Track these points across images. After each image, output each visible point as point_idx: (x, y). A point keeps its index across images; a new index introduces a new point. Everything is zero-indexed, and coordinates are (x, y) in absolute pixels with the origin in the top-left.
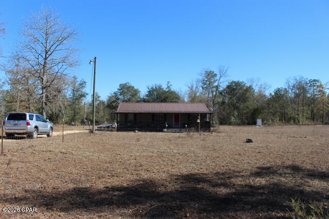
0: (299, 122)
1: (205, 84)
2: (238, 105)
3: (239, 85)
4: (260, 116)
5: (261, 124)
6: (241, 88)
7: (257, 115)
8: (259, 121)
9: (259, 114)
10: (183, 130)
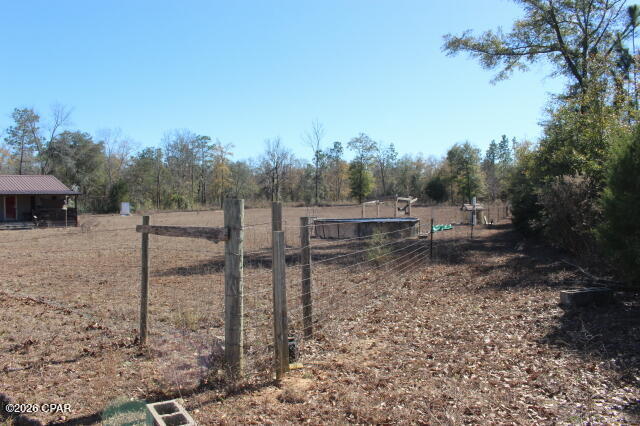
0: (186, 206)
1: (14, 135)
2: (79, 176)
3: (80, 140)
4: (126, 197)
5: (128, 212)
6: (84, 146)
7: (120, 194)
8: (125, 207)
9: (124, 194)
10: (29, 224)
